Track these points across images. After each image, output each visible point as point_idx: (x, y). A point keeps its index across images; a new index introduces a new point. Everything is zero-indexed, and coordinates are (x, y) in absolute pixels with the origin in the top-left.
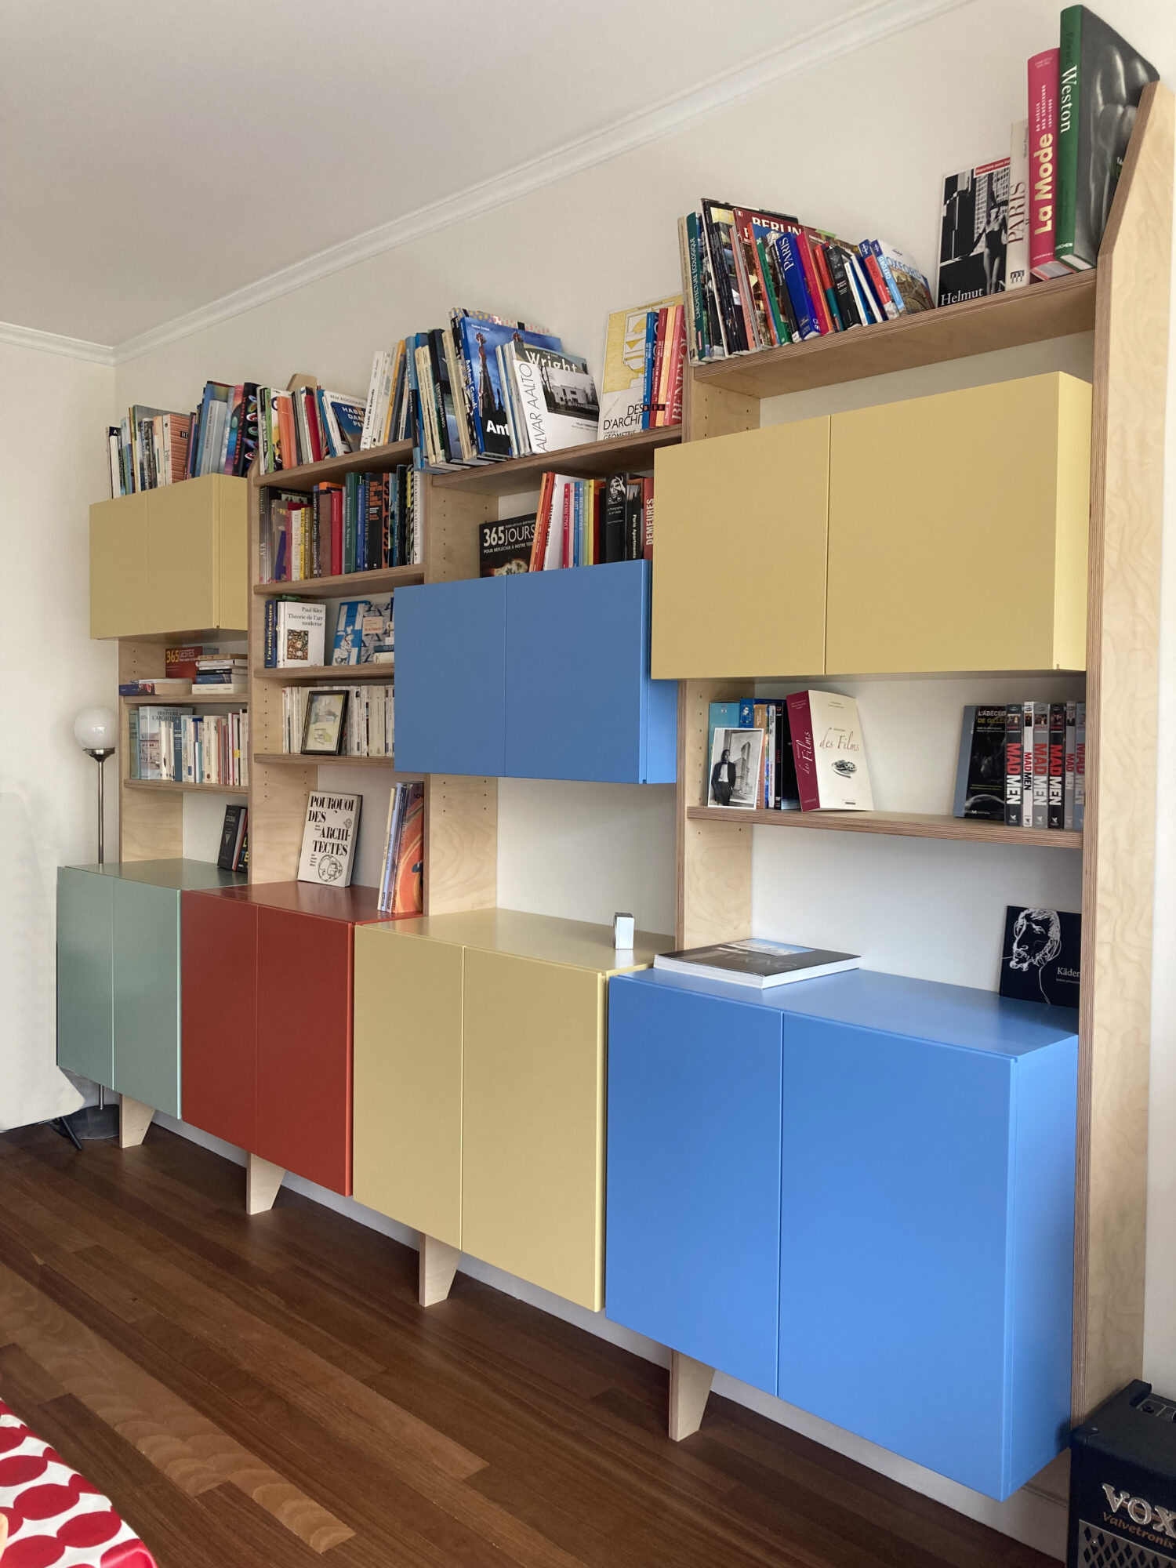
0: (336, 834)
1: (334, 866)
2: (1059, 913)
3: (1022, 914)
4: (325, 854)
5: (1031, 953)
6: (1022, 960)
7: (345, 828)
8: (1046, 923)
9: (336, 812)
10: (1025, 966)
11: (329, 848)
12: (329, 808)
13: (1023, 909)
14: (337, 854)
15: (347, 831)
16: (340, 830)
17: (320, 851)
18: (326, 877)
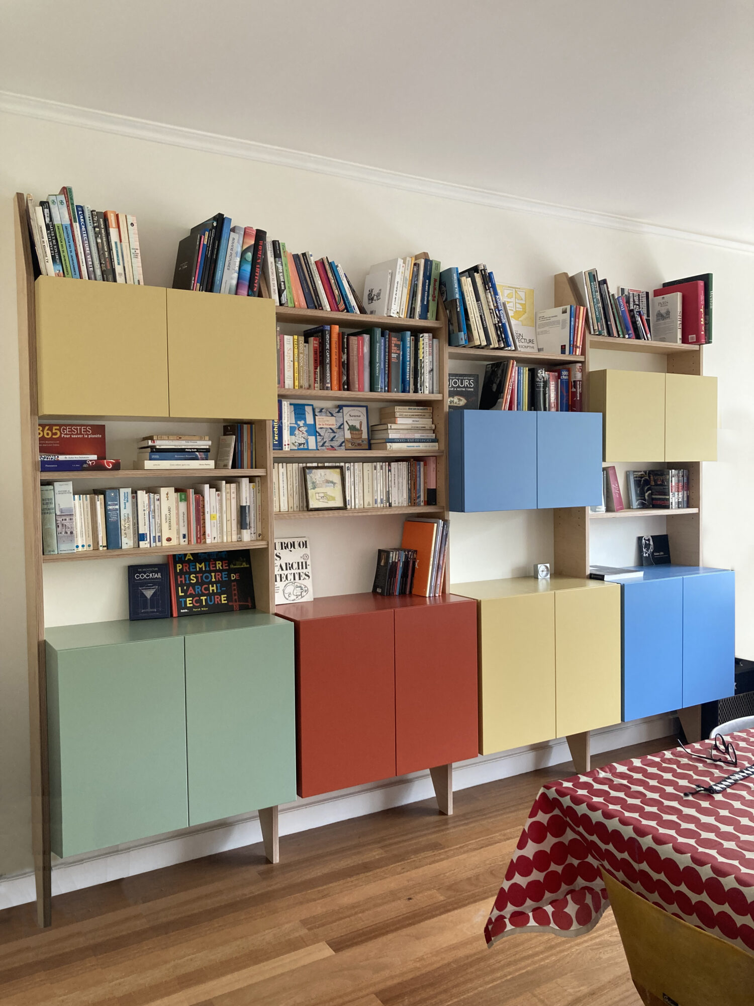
0: (295, 566)
1: (300, 588)
2: (651, 536)
3: (643, 538)
4: (287, 582)
5: (647, 550)
6: (646, 553)
7: (302, 560)
8: (649, 540)
9: (291, 551)
10: (647, 555)
11: (290, 577)
12: (282, 549)
13: (643, 537)
14: (300, 579)
15: (306, 563)
16: (298, 563)
17: (281, 581)
18: (293, 597)
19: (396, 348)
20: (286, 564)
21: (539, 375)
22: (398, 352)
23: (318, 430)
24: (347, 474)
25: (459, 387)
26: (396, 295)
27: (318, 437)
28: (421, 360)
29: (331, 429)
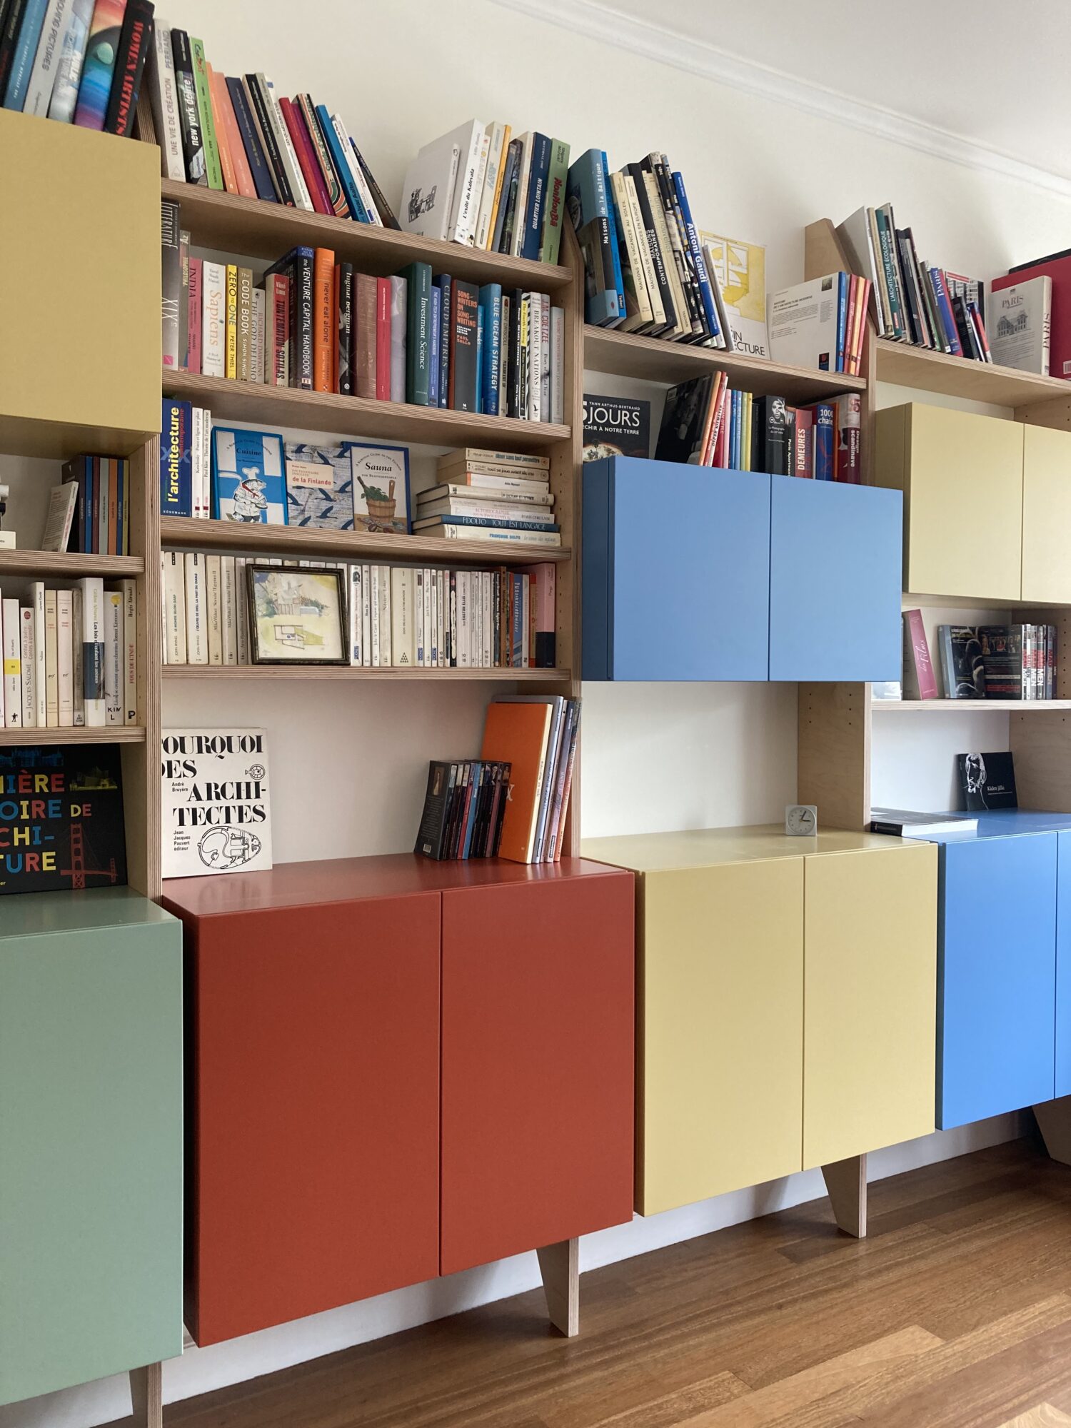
0: (231, 791)
2: (982, 754)
3: (967, 758)
5: (975, 781)
6: (972, 787)
7: (249, 779)
8: (977, 761)
9: (221, 757)
10: (974, 789)
11: (218, 816)
12: (200, 751)
13: (967, 755)
15: (257, 784)
16: (239, 785)
17: (195, 823)
19: (466, 315)
20: (209, 786)
21: (774, 410)
22: (472, 323)
23: (290, 491)
24: (354, 589)
25: (608, 424)
26: (468, 197)
27: (292, 507)
28: (524, 348)
29: (322, 490)
